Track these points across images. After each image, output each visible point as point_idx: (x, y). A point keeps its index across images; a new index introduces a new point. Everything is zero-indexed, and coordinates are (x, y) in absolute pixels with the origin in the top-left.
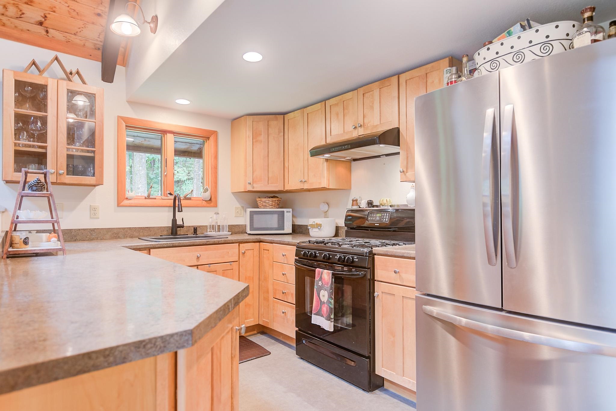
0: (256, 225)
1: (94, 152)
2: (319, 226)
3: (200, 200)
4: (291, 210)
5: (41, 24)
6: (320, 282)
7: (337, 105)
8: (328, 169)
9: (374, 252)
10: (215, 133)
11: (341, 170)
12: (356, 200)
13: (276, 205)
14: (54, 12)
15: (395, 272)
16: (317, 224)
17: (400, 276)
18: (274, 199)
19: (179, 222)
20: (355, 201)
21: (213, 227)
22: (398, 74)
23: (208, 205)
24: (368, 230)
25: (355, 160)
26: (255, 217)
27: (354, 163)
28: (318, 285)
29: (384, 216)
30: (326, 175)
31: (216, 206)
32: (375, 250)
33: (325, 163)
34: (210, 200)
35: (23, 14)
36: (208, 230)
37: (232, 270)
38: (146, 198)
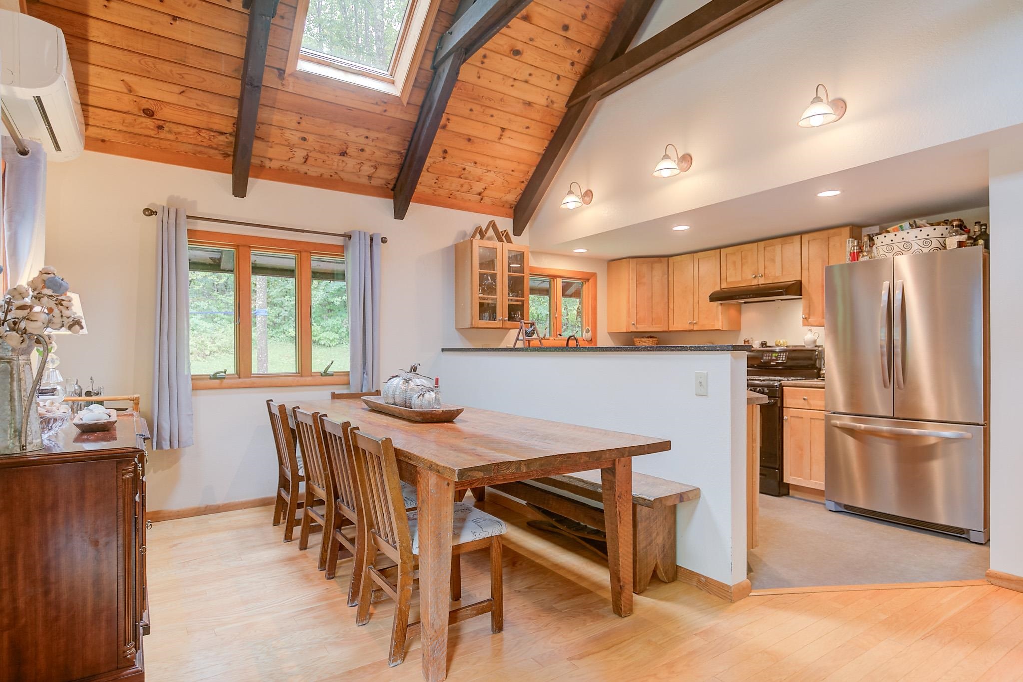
1: (523, 301)
3: (584, 340)
5: (480, 194)
7: (734, 254)
8: (723, 313)
9: (783, 384)
10: (594, 275)
11: (733, 312)
14: (492, 184)
15: (804, 399)
17: (808, 402)
22: (801, 234)
23: (590, 345)
27: (744, 305)
29: (780, 355)
30: (720, 318)
33: (721, 308)
34: (591, 340)
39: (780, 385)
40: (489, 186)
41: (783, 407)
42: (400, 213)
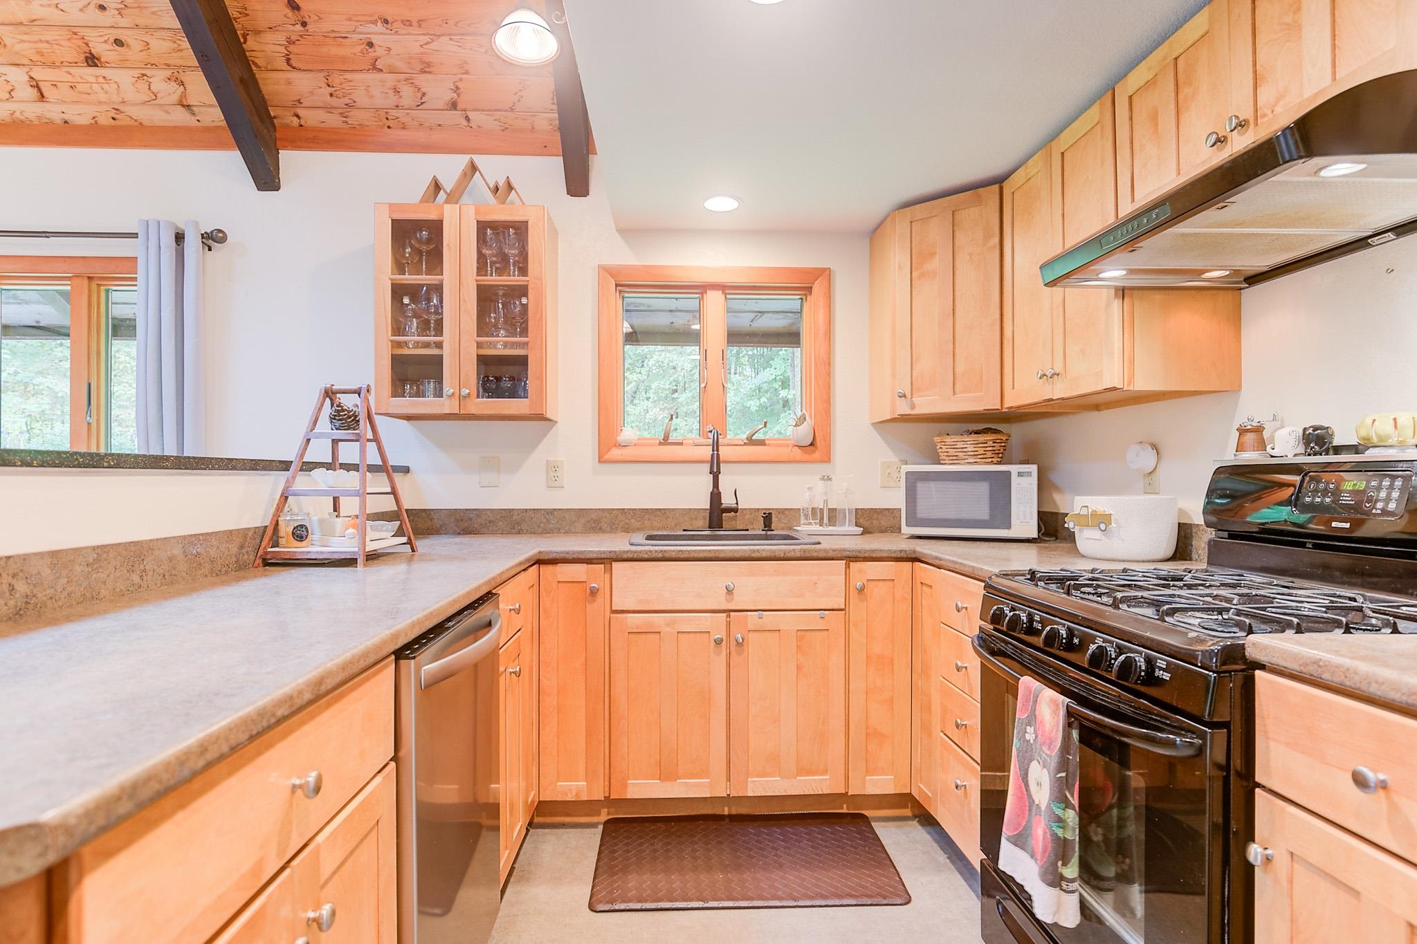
0: (922, 511)
1: (526, 346)
2: (1101, 521)
3: (787, 446)
4: (1033, 468)
5: (454, 105)
6: (1030, 729)
8: (1128, 324)
9: (1251, 653)
10: (824, 274)
12: (1259, 430)
13: (989, 454)
14: (467, 72)
15: (1360, 781)
16: (1094, 514)
18: (982, 438)
19: (727, 500)
20: (1254, 433)
21: (816, 513)
23: (806, 457)
24: (1303, 545)
25: (1254, 279)
26: (921, 486)
27: (1252, 295)
28: (1022, 738)
30: (1117, 344)
31: (827, 459)
32: (1261, 644)
33: (1116, 304)
34: (812, 444)
35: (424, 94)
36: (802, 522)
37: (825, 633)
38: (660, 444)
39: (1233, 654)
40: (461, 80)
41: (1250, 785)
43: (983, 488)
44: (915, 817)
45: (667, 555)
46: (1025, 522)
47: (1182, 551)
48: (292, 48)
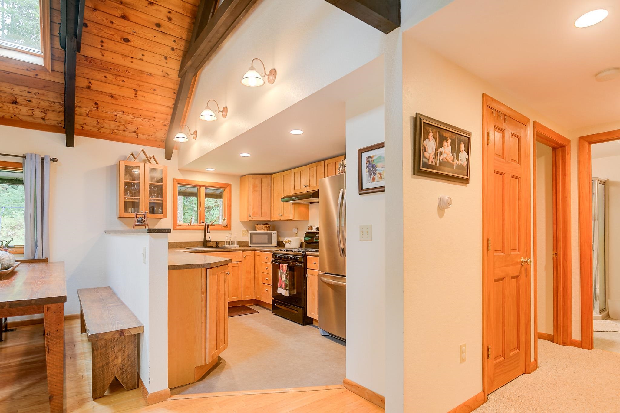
0: (254, 242)
1: (162, 200)
2: (289, 242)
3: (221, 226)
4: (276, 232)
5: (135, 132)
6: (282, 271)
7: (297, 172)
8: (293, 209)
10: (230, 185)
11: (303, 209)
12: (311, 227)
13: (267, 229)
14: (142, 126)
15: (314, 264)
16: (288, 240)
18: (266, 226)
19: (208, 239)
20: (310, 228)
21: (228, 242)
22: (324, 160)
23: (225, 229)
24: (315, 244)
25: (311, 203)
26: (254, 236)
27: (310, 204)
28: (281, 272)
30: (292, 212)
31: (230, 229)
32: (308, 253)
33: (292, 205)
34: (227, 226)
35: (127, 128)
36: (225, 244)
37: (238, 267)
38: (189, 225)
39: (305, 254)
40: (140, 127)
41: (306, 269)
42: (70, 143)
43: (266, 236)
44: (254, 305)
45: (205, 251)
46: (274, 243)
47: (301, 247)
48: (90, 112)
